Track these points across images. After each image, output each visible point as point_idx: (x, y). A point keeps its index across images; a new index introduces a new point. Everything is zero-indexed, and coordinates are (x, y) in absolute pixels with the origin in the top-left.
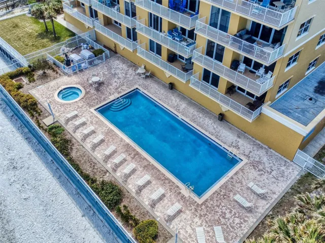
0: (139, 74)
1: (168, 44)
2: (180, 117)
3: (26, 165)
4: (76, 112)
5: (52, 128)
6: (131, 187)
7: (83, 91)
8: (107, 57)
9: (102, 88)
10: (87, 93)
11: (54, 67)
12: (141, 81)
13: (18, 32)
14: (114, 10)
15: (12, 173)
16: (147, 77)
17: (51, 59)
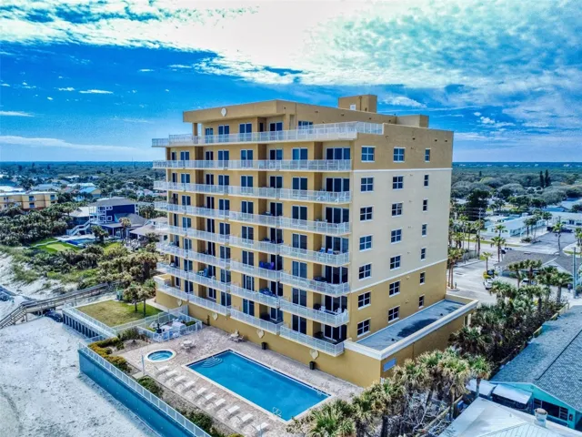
0: (232, 339)
1: (259, 299)
2: (272, 368)
3: (109, 422)
4: (166, 367)
5: (142, 380)
6: (220, 416)
7: (174, 353)
8: (199, 328)
9: (193, 351)
10: (177, 354)
11: (145, 337)
12: (235, 344)
13: (106, 313)
14: (211, 280)
15: (92, 429)
16: (240, 341)
17: (142, 329)
